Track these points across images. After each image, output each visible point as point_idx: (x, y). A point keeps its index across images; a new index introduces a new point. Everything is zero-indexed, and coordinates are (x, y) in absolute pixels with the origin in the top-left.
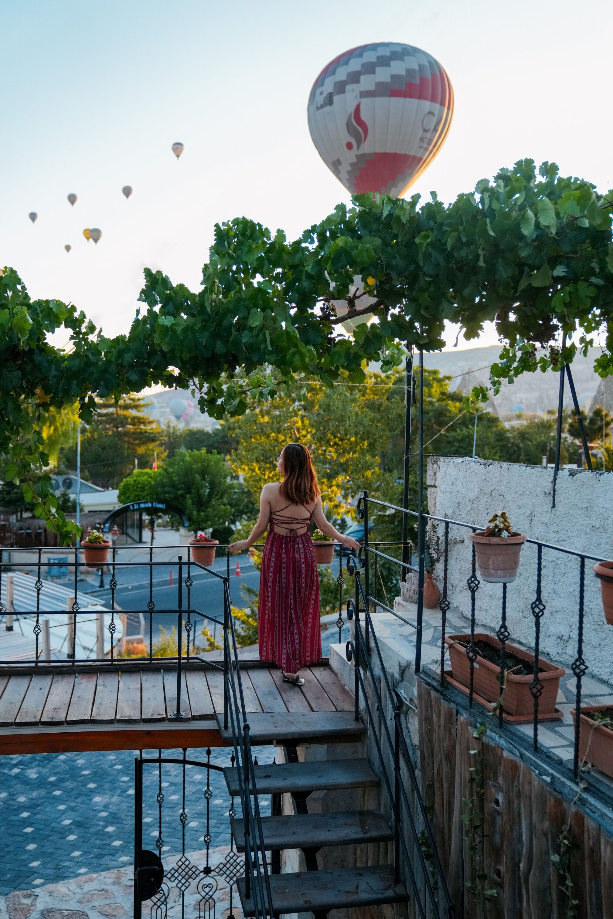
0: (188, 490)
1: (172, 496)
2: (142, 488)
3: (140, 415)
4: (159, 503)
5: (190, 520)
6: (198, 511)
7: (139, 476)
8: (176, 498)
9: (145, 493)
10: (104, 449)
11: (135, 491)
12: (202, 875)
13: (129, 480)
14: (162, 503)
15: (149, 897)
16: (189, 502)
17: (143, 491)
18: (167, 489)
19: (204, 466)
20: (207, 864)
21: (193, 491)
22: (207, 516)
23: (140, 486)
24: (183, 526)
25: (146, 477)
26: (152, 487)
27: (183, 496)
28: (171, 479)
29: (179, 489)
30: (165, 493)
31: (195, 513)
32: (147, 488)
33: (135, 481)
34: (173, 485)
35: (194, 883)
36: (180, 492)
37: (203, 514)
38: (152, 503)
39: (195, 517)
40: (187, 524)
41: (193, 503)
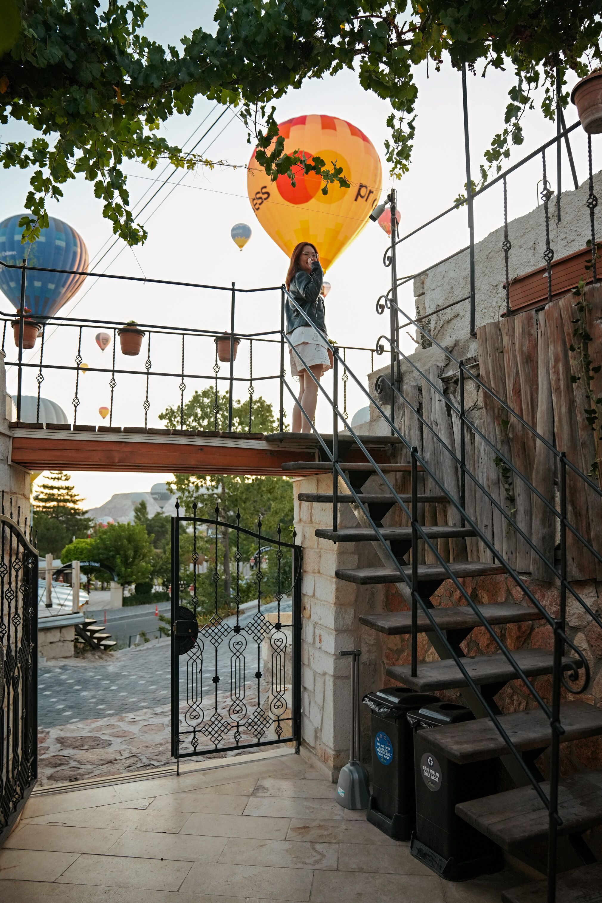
0: (118, 552)
1: (105, 556)
2: (81, 552)
3: (76, 507)
4: (95, 562)
5: (118, 575)
6: (126, 568)
7: (77, 544)
8: (107, 559)
9: (83, 556)
10: (48, 530)
11: (74, 554)
12: (233, 633)
13: (71, 546)
14: (97, 563)
15: (186, 652)
16: (118, 561)
17: (81, 555)
18: (101, 551)
19: (130, 534)
20: (238, 623)
21: (122, 552)
22: (132, 572)
23: (79, 550)
24: (113, 580)
25: (84, 544)
26: (89, 551)
27: (114, 557)
28: (104, 544)
29: (111, 551)
30: (99, 554)
31: (123, 569)
32: (85, 552)
33: (75, 547)
34: (106, 548)
35: (226, 640)
36: (111, 553)
37: (129, 570)
38: (89, 562)
39: (123, 573)
40: (116, 579)
41: (122, 562)
